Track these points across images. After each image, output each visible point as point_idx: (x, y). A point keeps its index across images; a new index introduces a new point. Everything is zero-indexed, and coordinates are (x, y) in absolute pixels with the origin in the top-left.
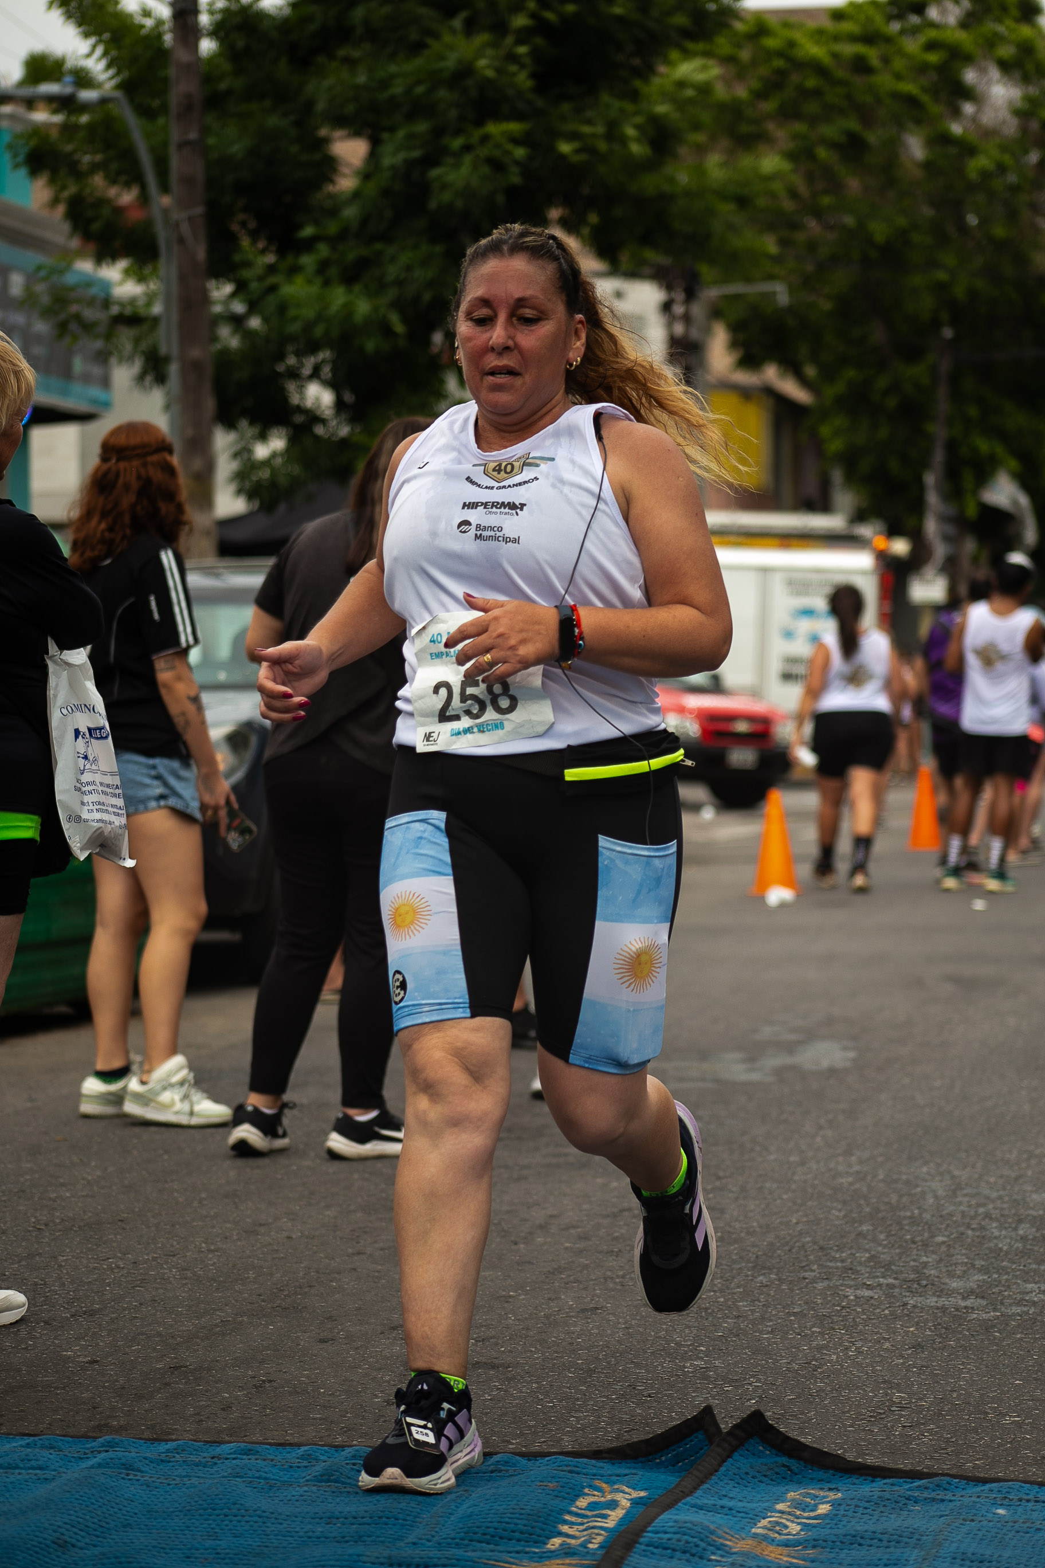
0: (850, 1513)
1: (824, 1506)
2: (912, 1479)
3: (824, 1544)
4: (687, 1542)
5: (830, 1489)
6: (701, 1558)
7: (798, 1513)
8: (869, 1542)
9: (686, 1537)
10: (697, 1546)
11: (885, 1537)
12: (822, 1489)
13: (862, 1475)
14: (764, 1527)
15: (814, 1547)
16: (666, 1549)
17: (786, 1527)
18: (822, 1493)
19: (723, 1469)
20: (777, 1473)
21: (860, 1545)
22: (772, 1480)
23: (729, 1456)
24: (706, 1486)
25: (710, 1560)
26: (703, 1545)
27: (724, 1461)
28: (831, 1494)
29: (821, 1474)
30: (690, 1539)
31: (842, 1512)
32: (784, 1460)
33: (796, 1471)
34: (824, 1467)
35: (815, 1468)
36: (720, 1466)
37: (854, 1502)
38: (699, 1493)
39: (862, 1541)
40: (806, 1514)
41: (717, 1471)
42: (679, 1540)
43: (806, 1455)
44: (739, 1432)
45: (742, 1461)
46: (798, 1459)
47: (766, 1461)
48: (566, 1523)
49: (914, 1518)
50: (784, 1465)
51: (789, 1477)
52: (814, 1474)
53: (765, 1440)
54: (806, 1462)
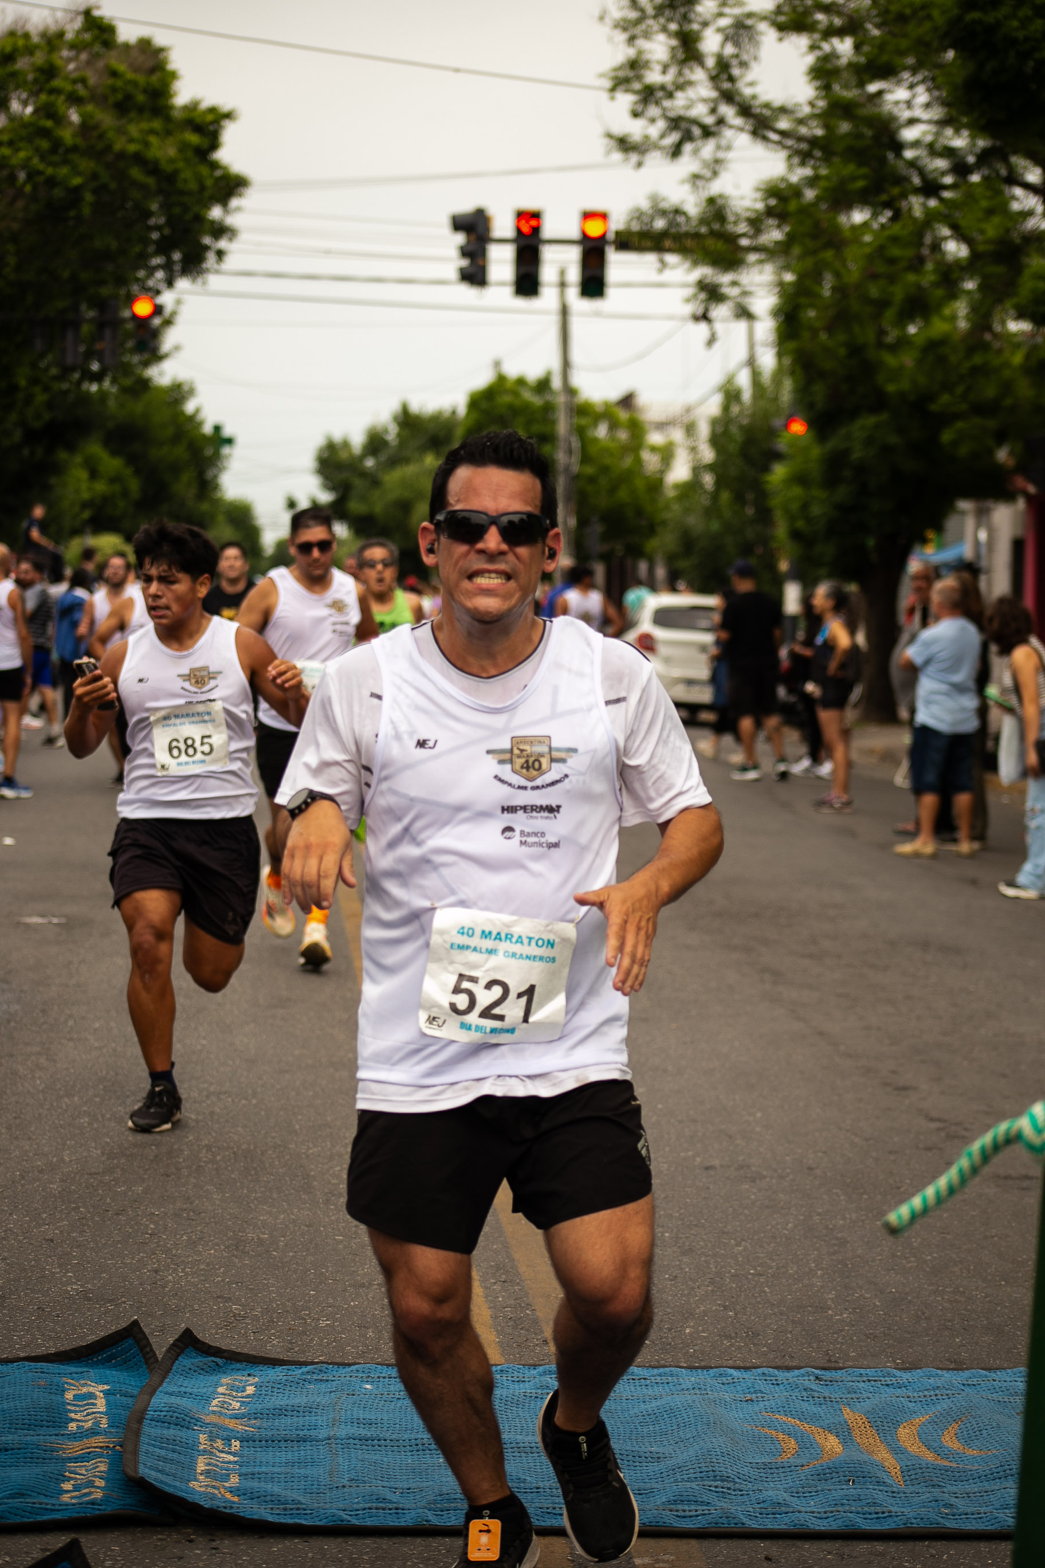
0: (269, 1393)
1: (250, 1388)
3: (261, 1416)
4: (177, 1418)
5: (249, 1375)
6: (187, 1428)
7: (234, 1394)
8: (291, 1413)
9: (176, 1414)
10: (184, 1420)
11: (301, 1409)
12: (243, 1376)
13: (265, 1364)
14: (216, 1406)
15: (255, 1418)
16: (164, 1422)
17: (231, 1404)
18: (244, 1378)
19: (174, 1368)
21: (286, 1415)
22: (208, 1372)
23: (176, 1359)
24: (167, 1380)
25: (194, 1430)
26: (188, 1419)
27: (174, 1363)
28: (251, 1379)
29: (238, 1366)
30: (179, 1416)
31: (264, 1392)
32: (213, 1358)
33: (221, 1365)
34: (239, 1361)
35: (234, 1362)
36: (172, 1366)
37: (271, 1384)
38: (165, 1384)
39: (286, 1413)
40: (239, 1394)
41: (170, 1371)
42: (171, 1417)
43: (226, 1355)
44: (179, 1344)
45: (185, 1361)
46: (221, 1357)
47: (200, 1360)
48: (71, 1411)
49: (314, 1394)
50: (213, 1361)
51: (217, 1369)
52: (233, 1366)
53: (196, 1349)
54: (226, 1359)
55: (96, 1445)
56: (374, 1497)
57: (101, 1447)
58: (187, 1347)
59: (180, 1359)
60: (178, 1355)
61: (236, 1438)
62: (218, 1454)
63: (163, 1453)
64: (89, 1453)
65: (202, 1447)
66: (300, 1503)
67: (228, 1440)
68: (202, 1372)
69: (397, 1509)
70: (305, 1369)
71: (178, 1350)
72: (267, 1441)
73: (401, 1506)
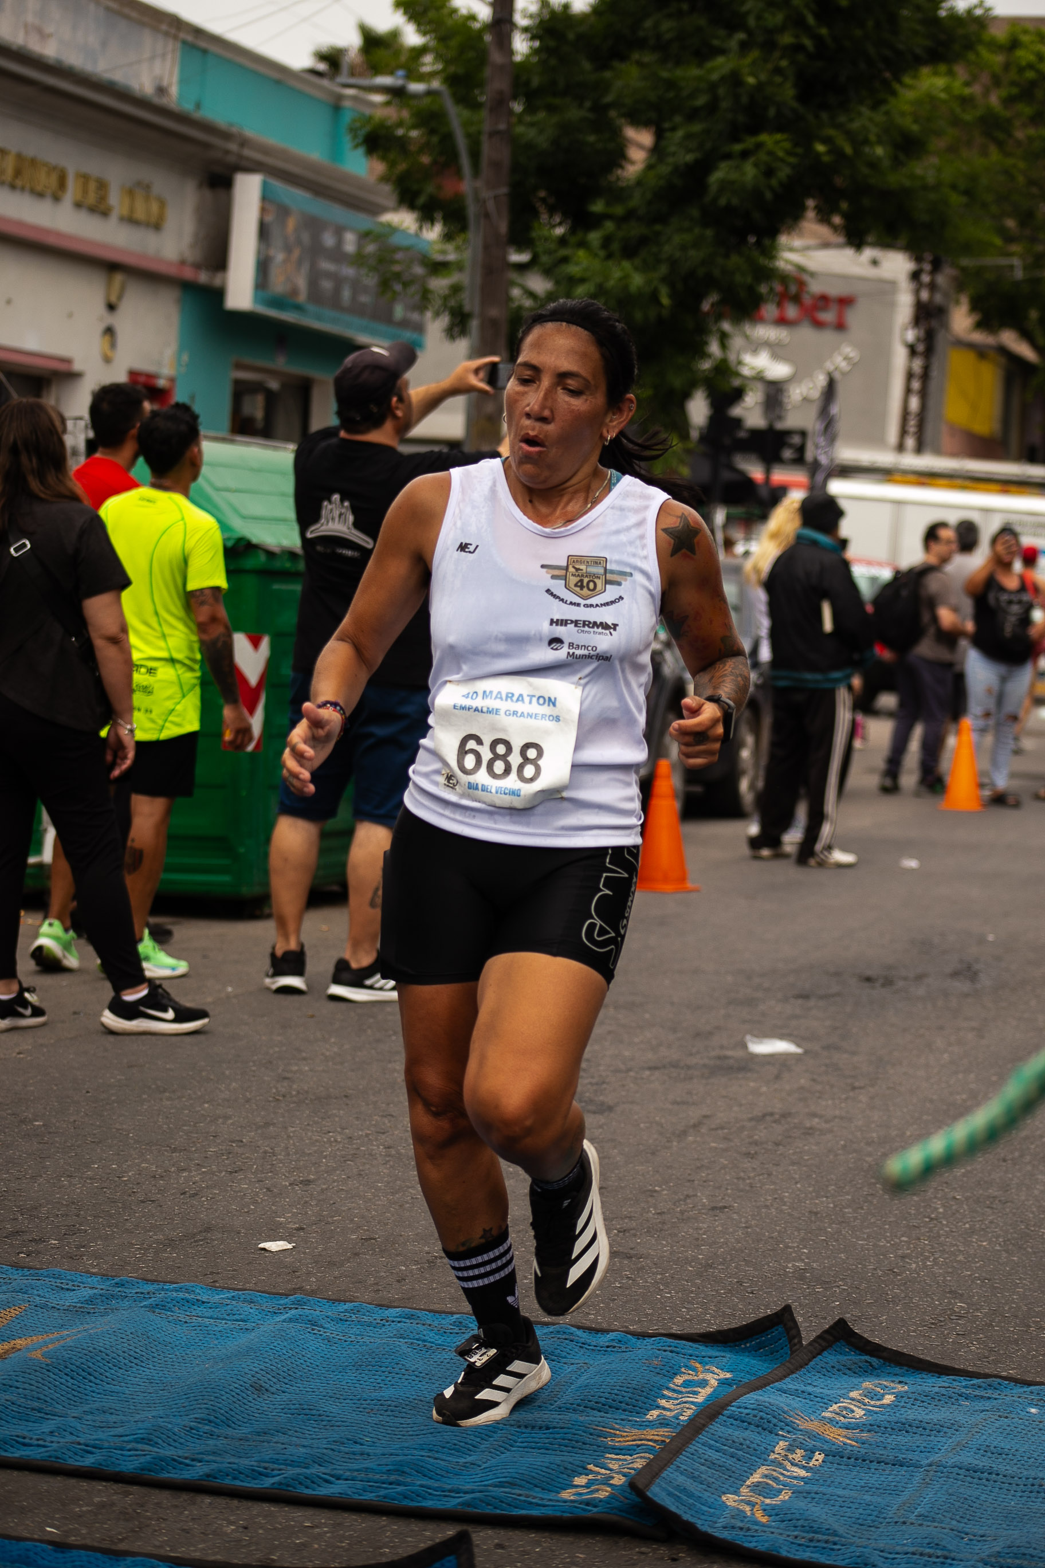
0: (909, 1405)
1: (890, 1396)
2: (971, 1377)
3: (877, 1429)
4: (761, 1418)
5: (900, 1382)
6: (771, 1432)
7: (867, 1400)
8: (914, 1430)
9: (761, 1414)
10: (769, 1422)
11: (929, 1427)
12: (893, 1381)
13: (930, 1372)
14: (834, 1412)
15: (869, 1431)
16: (744, 1422)
17: (853, 1411)
18: (892, 1385)
19: (812, 1363)
20: (860, 1367)
21: (907, 1432)
22: (855, 1373)
23: (819, 1354)
24: (794, 1376)
25: (777, 1435)
26: (775, 1421)
27: (814, 1357)
28: (899, 1386)
29: (897, 1370)
30: (765, 1416)
31: (902, 1404)
32: (867, 1358)
33: (876, 1366)
34: (899, 1364)
35: (892, 1365)
36: (810, 1360)
37: (915, 1395)
38: (788, 1380)
39: (909, 1429)
40: (872, 1403)
41: (807, 1365)
42: (755, 1416)
43: (885, 1354)
44: (827, 1336)
45: (830, 1358)
46: (878, 1357)
47: (853, 1358)
48: (663, 1397)
49: (961, 1413)
50: (867, 1362)
51: (869, 1371)
52: (891, 1370)
53: (850, 1344)
54: (885, 1359)
55: (652, 1437)
56: (927, 1541)
57: (655, 1441)
58: (837, 1339)
59: (825, 1353)
60: (824, 1349)
61: (822, 1451)
62: (789, 1466)
63: (714, 1455)
64: (638, 1446)
65: (772, 1456)
66: (835, 1534)
67: (810, 1453)
68: (848, 1372)
69: (946, 1558)
70: (975, 1381)
71: (824, 1344)
72: (856, 1459)
73: (952, 1555)
